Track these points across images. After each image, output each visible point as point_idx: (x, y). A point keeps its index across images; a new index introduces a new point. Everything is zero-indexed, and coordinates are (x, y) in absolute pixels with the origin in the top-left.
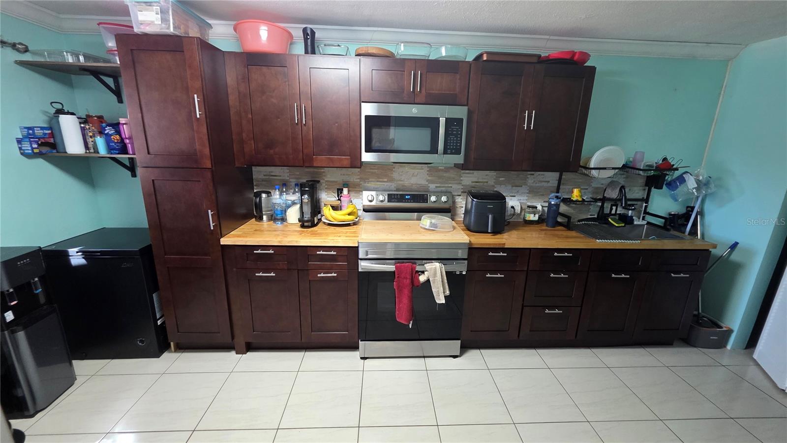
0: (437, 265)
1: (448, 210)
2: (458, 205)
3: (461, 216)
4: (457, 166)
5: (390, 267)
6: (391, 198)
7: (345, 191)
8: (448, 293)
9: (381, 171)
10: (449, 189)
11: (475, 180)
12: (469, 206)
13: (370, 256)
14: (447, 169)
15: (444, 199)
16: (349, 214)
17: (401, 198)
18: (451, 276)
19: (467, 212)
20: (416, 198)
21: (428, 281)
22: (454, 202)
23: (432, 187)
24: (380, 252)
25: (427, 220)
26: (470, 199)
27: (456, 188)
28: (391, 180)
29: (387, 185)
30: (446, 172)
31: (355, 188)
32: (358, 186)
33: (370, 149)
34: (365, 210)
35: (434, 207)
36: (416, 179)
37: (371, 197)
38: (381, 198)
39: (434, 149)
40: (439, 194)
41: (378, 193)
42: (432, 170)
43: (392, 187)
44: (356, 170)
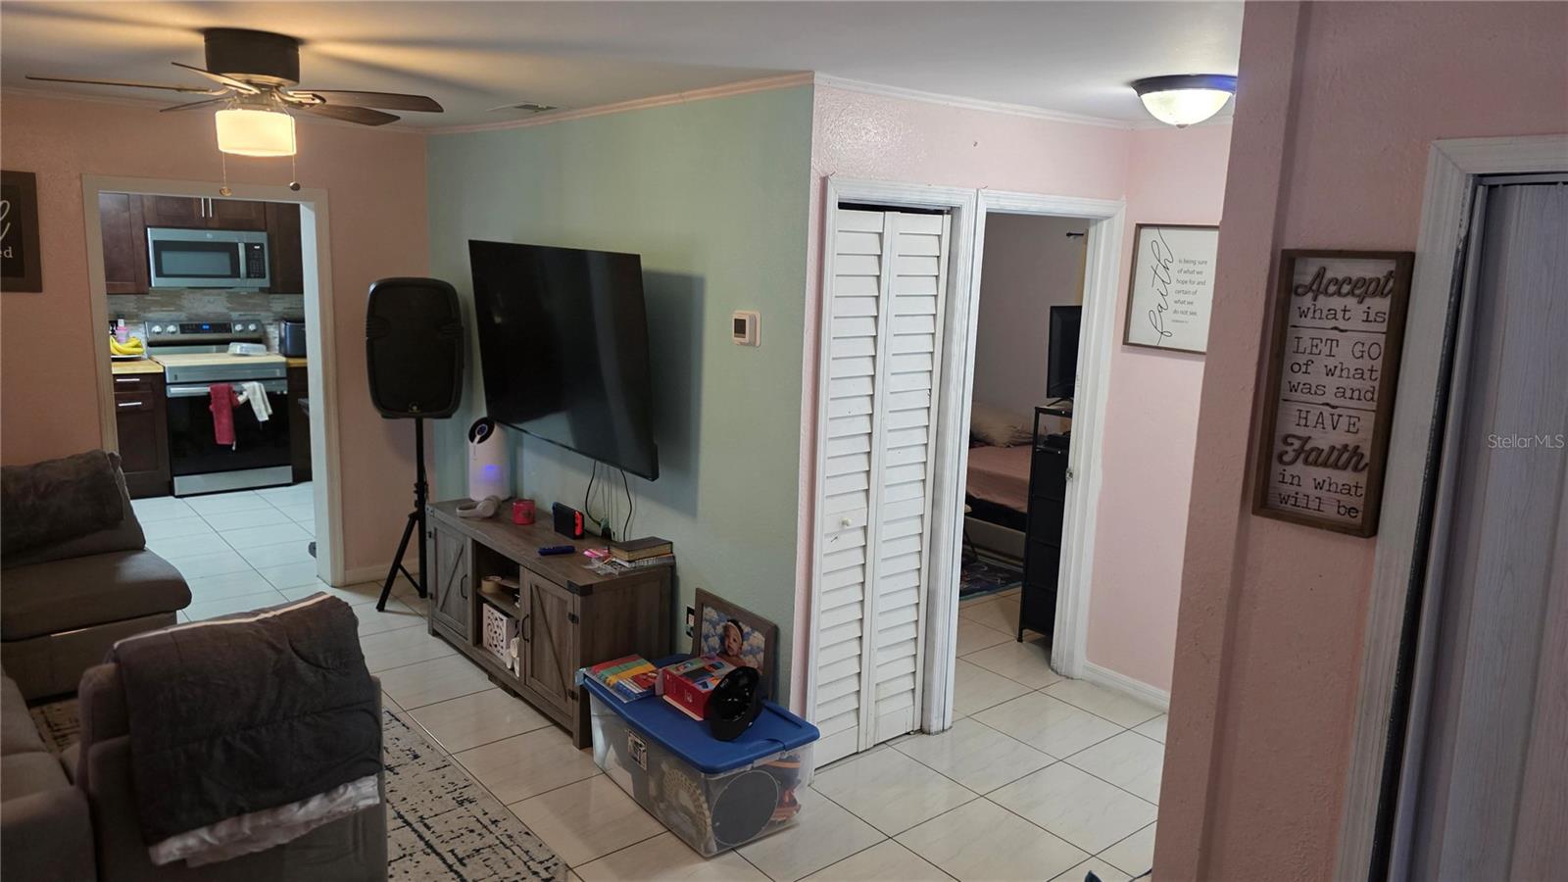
0: (256, 384)
1: (260, 339)
2: (271, 336)
3: (276, 342)
4: (262, 290)
5: (204, 390)
6: (184, 328)
7: (121, 323)
8: (270, 411)
9: (171, 297)
10: (259, 318)
11: (287, 305)
12: (283, 334)
13: (179, 381)
14: (250, 295)
15: (252, 327)
16: (137, 346)
17: (198, 329)
18: (272, 397)
19: (282, 341)
20: (218, 327)
21: (248, 403)
22: (265, 332)
23: (235, 315)
24: (191, 376)
25: (236, 348)
26: (283, 325)
27: (263, 315)
28: (180, 308)
29: (175, 315)
30: (250, 298)
31: (133, 319)
32: (137, 316)
33: (159, 274)
34: (151, 344)
35: (243, 336)
36: (211, 306)
37: (157, 329)
38: (171, 328)
39: (235, 274)
40: (245, 323)
41: (164, 324)
42: (233, 296)
43: (183, 316)
44: (133, 297)
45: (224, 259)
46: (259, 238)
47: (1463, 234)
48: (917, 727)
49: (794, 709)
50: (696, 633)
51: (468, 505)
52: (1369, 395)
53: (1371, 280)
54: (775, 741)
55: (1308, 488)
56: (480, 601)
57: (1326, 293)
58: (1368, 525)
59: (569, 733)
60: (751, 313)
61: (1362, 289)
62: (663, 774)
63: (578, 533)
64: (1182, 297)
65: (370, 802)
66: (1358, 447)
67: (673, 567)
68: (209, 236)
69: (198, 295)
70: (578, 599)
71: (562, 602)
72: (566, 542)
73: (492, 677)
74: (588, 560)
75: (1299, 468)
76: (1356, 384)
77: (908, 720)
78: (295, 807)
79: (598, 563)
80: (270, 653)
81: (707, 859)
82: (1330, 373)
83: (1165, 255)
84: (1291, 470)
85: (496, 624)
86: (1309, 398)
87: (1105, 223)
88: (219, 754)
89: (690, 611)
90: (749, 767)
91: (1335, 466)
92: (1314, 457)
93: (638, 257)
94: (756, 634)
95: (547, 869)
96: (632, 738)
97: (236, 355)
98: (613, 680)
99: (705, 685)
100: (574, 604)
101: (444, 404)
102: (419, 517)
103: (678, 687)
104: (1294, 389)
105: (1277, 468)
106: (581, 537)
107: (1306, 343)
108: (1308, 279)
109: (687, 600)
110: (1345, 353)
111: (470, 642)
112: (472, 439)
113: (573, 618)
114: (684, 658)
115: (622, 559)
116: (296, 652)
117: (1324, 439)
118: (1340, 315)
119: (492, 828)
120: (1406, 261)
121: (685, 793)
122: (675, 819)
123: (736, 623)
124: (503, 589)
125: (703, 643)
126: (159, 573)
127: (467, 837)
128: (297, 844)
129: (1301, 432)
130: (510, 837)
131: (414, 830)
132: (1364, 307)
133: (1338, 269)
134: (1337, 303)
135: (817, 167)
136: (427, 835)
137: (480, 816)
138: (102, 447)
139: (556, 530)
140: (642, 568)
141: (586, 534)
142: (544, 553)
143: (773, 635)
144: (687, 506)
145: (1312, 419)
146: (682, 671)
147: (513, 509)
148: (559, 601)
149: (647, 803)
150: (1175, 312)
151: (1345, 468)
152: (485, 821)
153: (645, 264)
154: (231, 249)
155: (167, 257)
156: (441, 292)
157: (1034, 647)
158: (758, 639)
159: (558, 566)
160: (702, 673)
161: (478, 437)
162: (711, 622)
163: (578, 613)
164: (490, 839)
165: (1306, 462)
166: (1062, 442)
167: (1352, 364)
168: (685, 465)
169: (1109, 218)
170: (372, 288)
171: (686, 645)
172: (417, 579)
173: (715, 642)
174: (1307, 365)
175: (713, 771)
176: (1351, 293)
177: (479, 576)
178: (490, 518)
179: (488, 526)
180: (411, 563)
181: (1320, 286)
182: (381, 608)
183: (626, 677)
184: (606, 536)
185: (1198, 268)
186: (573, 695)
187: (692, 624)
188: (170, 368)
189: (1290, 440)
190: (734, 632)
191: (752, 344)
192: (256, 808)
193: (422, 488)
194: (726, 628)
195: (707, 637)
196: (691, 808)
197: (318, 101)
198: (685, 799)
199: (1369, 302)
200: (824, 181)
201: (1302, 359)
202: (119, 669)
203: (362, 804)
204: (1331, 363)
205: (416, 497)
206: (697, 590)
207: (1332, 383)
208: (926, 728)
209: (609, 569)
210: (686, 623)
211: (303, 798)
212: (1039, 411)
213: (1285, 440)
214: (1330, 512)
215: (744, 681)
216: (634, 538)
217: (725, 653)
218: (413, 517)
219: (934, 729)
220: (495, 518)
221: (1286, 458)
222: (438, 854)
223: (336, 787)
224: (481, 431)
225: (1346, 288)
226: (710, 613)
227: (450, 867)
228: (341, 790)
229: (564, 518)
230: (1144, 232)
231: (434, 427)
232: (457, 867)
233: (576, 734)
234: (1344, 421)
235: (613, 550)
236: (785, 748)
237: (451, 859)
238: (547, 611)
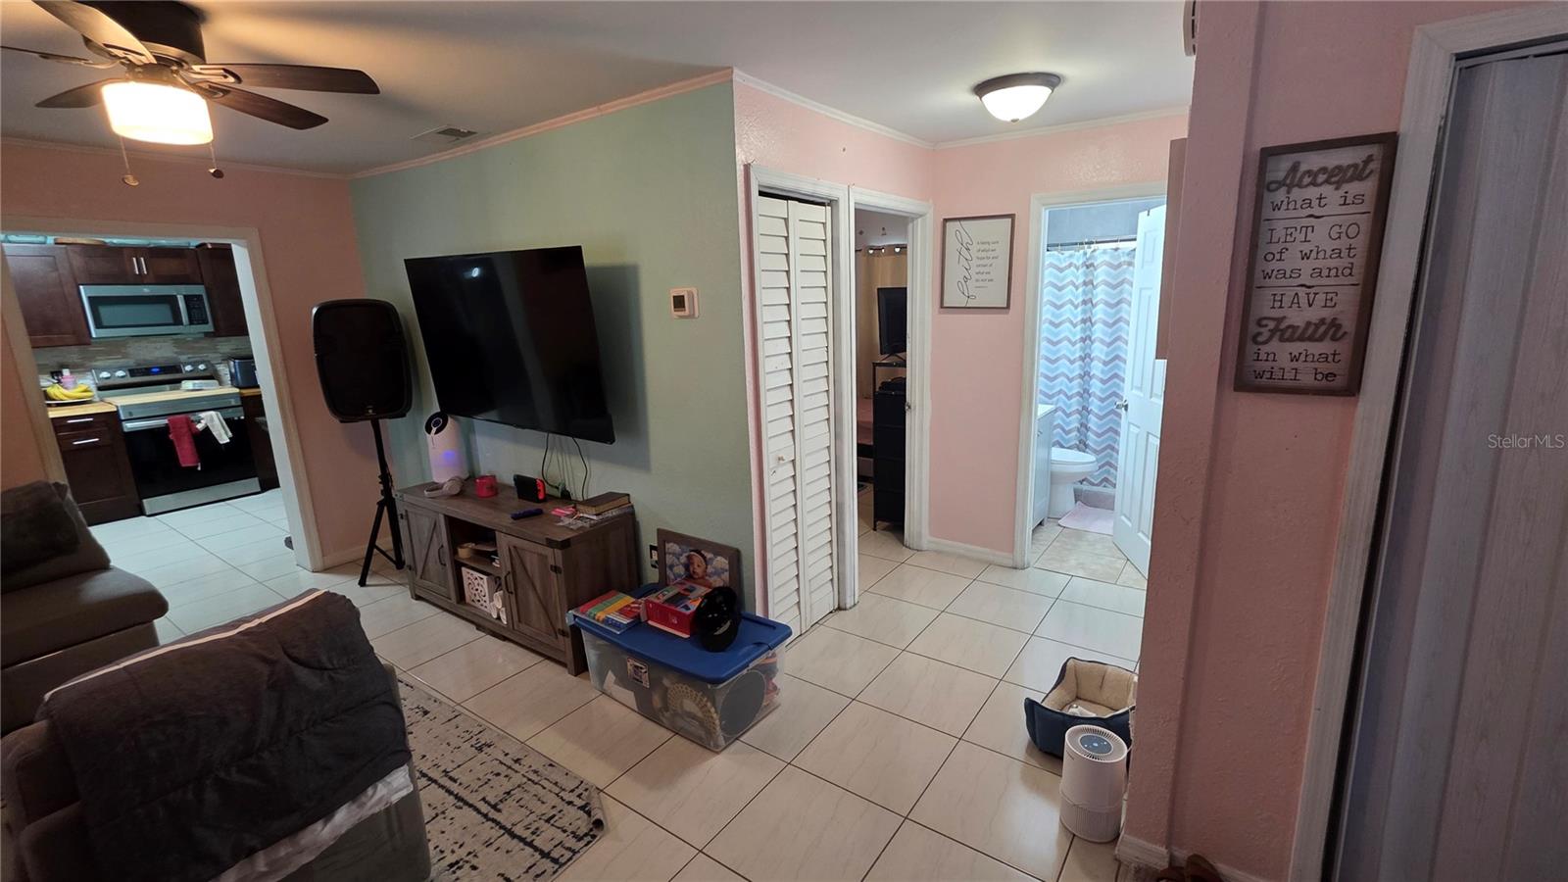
0: (213, 413)
1: (212, 376)
2: (222, 373)
3: (228, 377)
4: (207, 335)
5: (163, 422)
6: (133, 372)
7: (66, 372)
8: (230, 434)
9: (113, 347)
10: (206, 359)
11: (235, 346)
12: (233, 371)
13: (134, 417)
14: (196, 340)
15: (202, 367)
16: (85, 391)
17: (147, 371)
18: (230, 422)
19: (233, 377)
20: (164, 370)
21: (207, 430)
22: (216, 371)
23: (183, 358)
24: (147, 412)
25: (188, 385)
26: (232, 363)
27: (211, 356)
28: (126, 356)
29: (122, 361)
30: (197, 342)
31: (77, 368)
32: (82, 366)
33: (99, 325)
34: (100, 389)
35: (194, 375)
36: (160, 352)
37: (105, 374)
38: (120, 373)
39: (177, 321)
40: (195, 364)
41: (112, 369)
42: (180, 342)
43: (131, 363)
44: (74, 349)
45: (163, 312)
46: (198, 290)
47: (1444, 113)
48: (836, 607)
49: (759, 613)
50: (661, 564)
51: (435, 487)
52: (1348, 271)
53: (1349, 166)
54: (759, 644)
55: (1284, 360)
56: (458, 566)
57: (1300, 186)
58: (1352, 387)
59: (564, 665)
60: (689, 289)
61: (1338, 177)
62: (666, 689)
63: (541, 497)
64: (981, 269)
65: (404, 793)
66: (1335, 319)
67: (633, 514)
68: (146, 290)
69: (144, 343)
70: (558, 552)
71: (543, 558)
72: (532, 506)
73: (479, 627)
74: (558, 519)
75: (1274, 346)
76: (1332, 263)
77: (830, 603)
78: (318, 826)
79: (567, 522)
80: (264, 669)
81: (718, 753)
82: (1305, 257)
83: (966, 240)
84: (1265, 349)
85: (477, 583)
86: (1284, 282)
87: (919, 220)
88: (211, 796)
89: (652, 548)
90: (745, 671)
91: (1311, 339)
92: (1286, 333)
93: (580, 247)
94: (719, 558)
95: (579, 796)
96: (631, 663)
97: (188, 390)
98: (601, 615)
99: (687, 608)
100: (555, 556)
101: (396, 402)
102: (388, 502)
103: (662, 613)
104: (1268, 276)
105: (1251, 348)
106: (544, 500)
107: (1280, 233)
108: (1281, 175)
109: (649, 539)
110: (1321, 236)
111: (454, 600)
112: (429, 430)
113: (556, 569)
114: (654, 588)
115: (591, 515)
116: (295, 660)
117: (1297, 318)
118: (1315, 203)
119: (516, 766)
120: (1389, 142)
121: (689, 702)
122: (680, 723)
123: (699, 552)
124: (478, 553)
125: (669, 572)
126: (128, 589)
127: (495, 782)
128: (323, 856)
129: (1276, 313)
130: (535, 772)
131: (442, 787)
132: (1341, 192)
133: (1313, 161)
134: (1312, 193)
135: (741, 157)
136: (454, 787)
137: (501, 757)
138: (47, 475)
139: (520, 497)
140: (608, 519)
141: (548, 498)
142: (516, 517)
143: (735, 557)
144: (642, 463)
145: (1287, 301)
146: (663, 599)
147: (474, 485)
148: (537, 556)
149: (647, 710)
150: (977, 281)
151: (1320, 339)
152: (509, 762)
153: (588, 260)
154: (171, 301)
155: (103, 310)
156: (381, 311)
158: (721, 562)
159: (530, 527)
160: (678, 599)
161: (434, 429)
162: (674, 554)
163: (560, 564)
164: (517, 779)
165: (1282, 340)
166: (900, 385)
167: (1328, 246)
169: (921, 216)
170: (315, 310)
171: (652, 576)
172: (392, 554)
173: (680, 570)
174: (1281, 253)
175: (717, 682)
176: (1327, 182)
177: (455, 543)
178: (457, 495)
179: (455, 502)
180: (385, 541)
181: (1292, 181)
182: (362, 583)
183: (612, 610)
184: (566, 497)
185: (992, 247)
186: (564, 633)
187: (655, 558)
188: (124, 407)
189: (1264, 322)
190: (697, 559)
191: (691, 316)
192: (270, 842)
193: (386, 479)
194: (689, 558)
195: (671, 567)
196: (700, 715)
197: (231, 79)
198: (689, 705)
199: (1346, 187)
200: (747, 167)
201: (1275, 248)
203: (395, 798)
204: (1306, 248)
205: (381, 487)
206: (658, 530)
207: (1307, 267)
208: (842, 605)
209: (580, 524)
210: (649, 558)
211: (327, 814)
212: (875, 365)
213: (1259, 323)
214: (1307, 379)
215: (720, 599)
216: (590, 497)
217: (690, 576)
218: (381, 504)
219: (848, 606)
220: (461, 495)
221: (1260, 339)
222: (471, 806)
223: (364, 790)
224: (436, 423)
225: (1321, 178)
226: (672, 547)
227: (485, 816)
228: (370, 791)
229: (526, 487)
230: (948, 224)
231: (390, 426)
232: (493, 814)
233: (571, 665)
234: (1321, 297)
235: (579, 507)
236: (770, 648)
237: (484, 808)
238: (528, 567)
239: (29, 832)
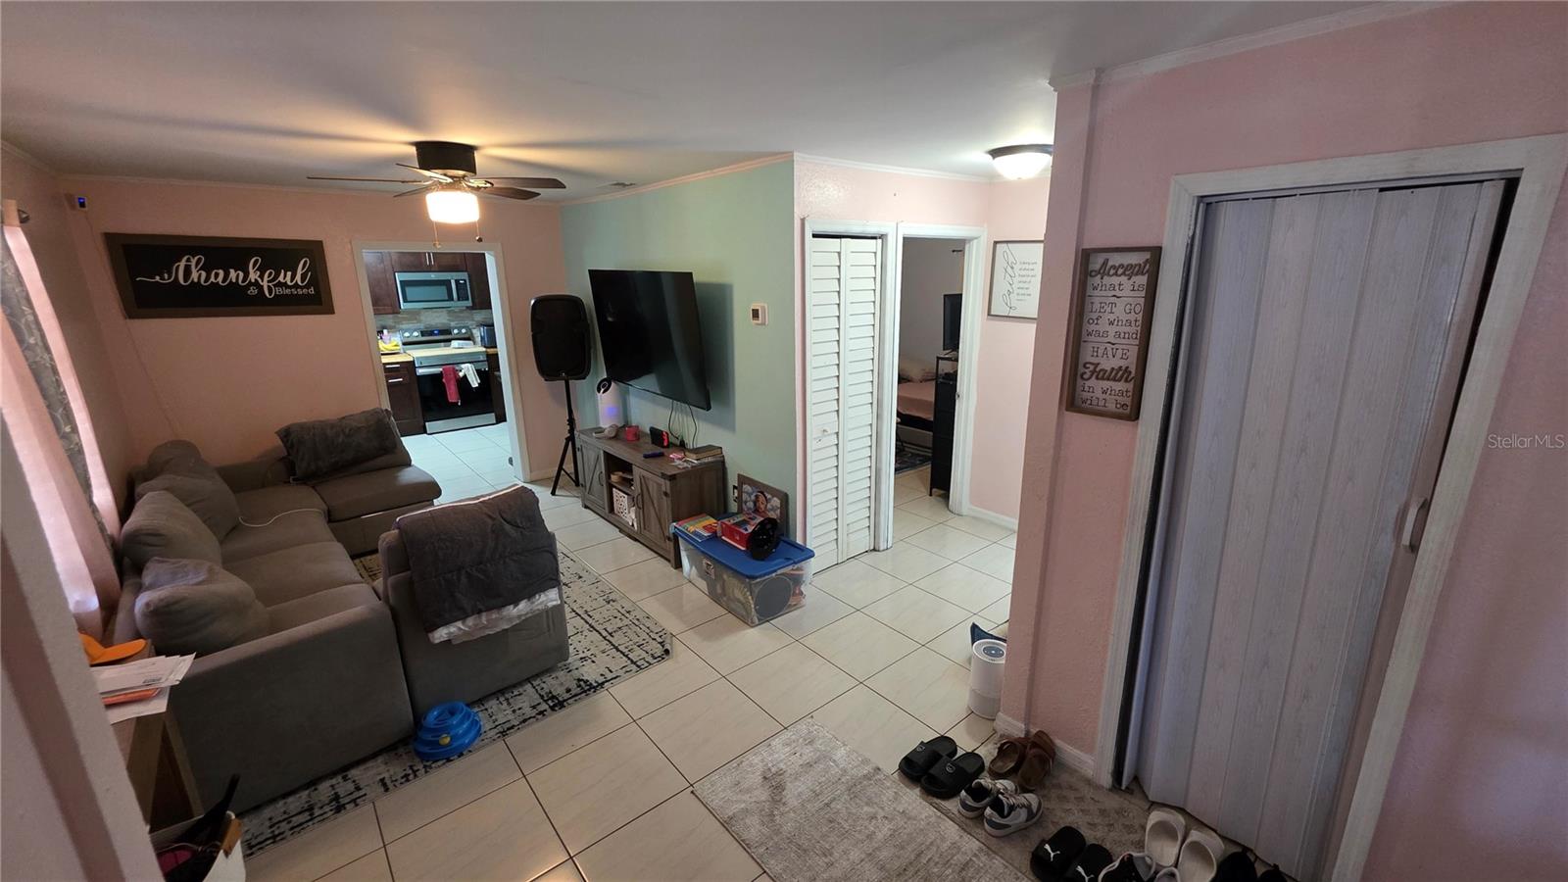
0: (469, 365)
1: (469, 338)
2: (475, 336)
3: (479, 339)
4: (467, 307)
5: (438, 370)
6: (423, 334)
7: (385, 331)
8: (479, 381)
9: (414, 315)
10: (468, 325)
11: (483, 317)
12: (482, 334)
13: (423, 365)
14: (461, 311)
15: (464, 331)
16: (396, 346)
17: (431, 333)
18: (479, 372)
19: (482, 338)
20: (442, 332)
21: (465, 376)
22: (472, 334)
23: (453, 324)
24: (430, 362)
25: (455, 343)
26: (482, 329)
27: (469, 323)
28: (420, 321)
29: (417, 325)
30: (461, 313)
31: (392, 329)
32: (394, 327)
33: (405, 301)
34: (404, 344)
35: (458, 336)
36: (438, 319)
37: (407, 334)
38: (416, 334)
39: (451, 298)
40: (460, 329)
41: (412, 331)
42: (450, 312)
43: (422, 326)
44: (391, 316)
45: (443, 289)
46: (463, 276)
47: (1191, 235)
48: (872, 548)
49: (799, 541)
50: (739, 499)
51: (600, 430)
52: (1134, 336)
53: (1136, 265)
54: (788, 559)
55: (1098, 393)
56: (610, 487)
57: (1108, 275)
58: (1134, 414)
59: (669, 561)
60: (762, 304)
61: (1129, 271)
62: (724, 581)
63: (665, 444)
64: (1021, 285)
65: (554, 603)
66: (1127, 367)
67: (723, 462)
68: (433, 276)
69: (430, 312)
70: (668, 483)
71: (659, 485)
72: (659, 450)
73: (621, 531)
74: (673, 460)
75: (1093, 382)
76: (1127, 329)
77: (867, 544)
78: (512, 607)
79: (678, 461)
80: (489, 521)
81: (752, 627)
82: (1111, 323)
83: (1011, 259)
84: (1088, 383)
85: (621, 500)
86: (1100, 339)
87: (975, 241)
88: (464, 580)
89: (735, 487)
90: (774, 575)
91: (1114, 380)
92: (1101, 375)
93: (691, 274)
94: (775, 499)
95: (660, 637)
96: (705, 561)
97: (456, 348)
98: (692, 529)
99: (746, 530)
100: (666, 485)
101: (580, 370)
102: (571, 439)
103: (731, 532)
104: (1089, 334)
105: (1080, 382)
106: (668, 447)
107: (1097, 306)
108: (1097, 267)
109: (732, 481)
110: (1119, 311)
111: (607, 511)
112: (599, 391)
113: (666, 494)
114: (734, 514)
115: (693, 459)
116: (505, 520)
117: (1108, 364)
118: (1117, 288)
119: (627, 615)
120: (1156, 252)
121: (737, 590)
122: (733, 606)
123: (762, 493)
124: (624, 479)
125: (744, 506)
126: (422, 479)
127: (613, 621)
128: (515, 628)
129: (1094, 360)
130: (638, 620)
131: (582, 618)
132: (1131, 282)
133: (1116, 259)
134: (1115, 280)
135: (798, 213)
136: (590, 621)
137: (620, 609)
138: (380, 404)
139: (653, 443)
140: (705, 463)
141: (670, 445)
142: (646, 457)
143: (785, 499)
144: (729, 425)
145: (1100, 352)
146: (732, 521)
147: (625, 432)
148: (658, 485)
149: (717, 596)
150: (1018, 294)
151: (1119, 380)
152: (623, 611)
153: (695, 279)
154: (447, 283)
155: (408, 290)
156: (574, 303)
157: (938, 498)
158: (776, 502)
159: (653, 464)
160: (744, 523)
161: (602, 390)
162: (747, 493)
163: (669, 491)
164: (626, 622)
165: (1097, 378)
166: (952, 377)
167: (1124, 317)
168: (727, 400)
169: (976, 238)
170: (533, 302)
171: (734, 507)
172: (573, 476)
173: (751, 505)
174: (1097, 319)
175: (753, 578)
176: (1124, 274)
177: (609, 472)
178: (611, 438)
179: (613, 442)
180: (569, 467)
181: (1104, 271)
182: (553, 493)
183: (699, 527)
184: (682, 446)
185: (1031, 267)
186: (669, 539)
187: (736, 495)
188: (418, 358)
189: (1088, 365)
190: (762, 498)
191: (763, 324)
192: (489, 609)
193: (571, 422)
194: (757, 497)
195: (746, 502)
196: (742, 598)
197: (488, 185)
198: (738, 595)
199: (1134, 279)
200: (803, 221)
201: (1094, 316)
202: (401, 533)
203: (550, 604)
204: (1112, 317)
205: (568, 427)
206: (739, 475)
207: (1112, 330)
208: (877, 548)
209: (685, 465)
210: (733, 494)
211: (516, 603)
212: (938, 358)
213: (1084, 366)
214: (1111, 407)
215: (769, 526)
216: (698, 446)
217: (757, 510)
218: (568, 440)
219: (881, 549)
220: (616, 437)
221: (1085, 376)
222: (597, 631)
223: (534, 595)
224: (604, 386)
225: (1120, 271)
226: (747, 488)
227: (604, 638)
228: (537, 597)
229: (657, 436)
230: (998, 245)
231: (577, 385)
232: (609, 637)
233: (673, 561)
234: (1120, 351)
235: (687, 453)
236: (795, 563)
237: (605, 634)
238: (650, 490)
239: (391, 580)
